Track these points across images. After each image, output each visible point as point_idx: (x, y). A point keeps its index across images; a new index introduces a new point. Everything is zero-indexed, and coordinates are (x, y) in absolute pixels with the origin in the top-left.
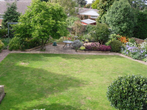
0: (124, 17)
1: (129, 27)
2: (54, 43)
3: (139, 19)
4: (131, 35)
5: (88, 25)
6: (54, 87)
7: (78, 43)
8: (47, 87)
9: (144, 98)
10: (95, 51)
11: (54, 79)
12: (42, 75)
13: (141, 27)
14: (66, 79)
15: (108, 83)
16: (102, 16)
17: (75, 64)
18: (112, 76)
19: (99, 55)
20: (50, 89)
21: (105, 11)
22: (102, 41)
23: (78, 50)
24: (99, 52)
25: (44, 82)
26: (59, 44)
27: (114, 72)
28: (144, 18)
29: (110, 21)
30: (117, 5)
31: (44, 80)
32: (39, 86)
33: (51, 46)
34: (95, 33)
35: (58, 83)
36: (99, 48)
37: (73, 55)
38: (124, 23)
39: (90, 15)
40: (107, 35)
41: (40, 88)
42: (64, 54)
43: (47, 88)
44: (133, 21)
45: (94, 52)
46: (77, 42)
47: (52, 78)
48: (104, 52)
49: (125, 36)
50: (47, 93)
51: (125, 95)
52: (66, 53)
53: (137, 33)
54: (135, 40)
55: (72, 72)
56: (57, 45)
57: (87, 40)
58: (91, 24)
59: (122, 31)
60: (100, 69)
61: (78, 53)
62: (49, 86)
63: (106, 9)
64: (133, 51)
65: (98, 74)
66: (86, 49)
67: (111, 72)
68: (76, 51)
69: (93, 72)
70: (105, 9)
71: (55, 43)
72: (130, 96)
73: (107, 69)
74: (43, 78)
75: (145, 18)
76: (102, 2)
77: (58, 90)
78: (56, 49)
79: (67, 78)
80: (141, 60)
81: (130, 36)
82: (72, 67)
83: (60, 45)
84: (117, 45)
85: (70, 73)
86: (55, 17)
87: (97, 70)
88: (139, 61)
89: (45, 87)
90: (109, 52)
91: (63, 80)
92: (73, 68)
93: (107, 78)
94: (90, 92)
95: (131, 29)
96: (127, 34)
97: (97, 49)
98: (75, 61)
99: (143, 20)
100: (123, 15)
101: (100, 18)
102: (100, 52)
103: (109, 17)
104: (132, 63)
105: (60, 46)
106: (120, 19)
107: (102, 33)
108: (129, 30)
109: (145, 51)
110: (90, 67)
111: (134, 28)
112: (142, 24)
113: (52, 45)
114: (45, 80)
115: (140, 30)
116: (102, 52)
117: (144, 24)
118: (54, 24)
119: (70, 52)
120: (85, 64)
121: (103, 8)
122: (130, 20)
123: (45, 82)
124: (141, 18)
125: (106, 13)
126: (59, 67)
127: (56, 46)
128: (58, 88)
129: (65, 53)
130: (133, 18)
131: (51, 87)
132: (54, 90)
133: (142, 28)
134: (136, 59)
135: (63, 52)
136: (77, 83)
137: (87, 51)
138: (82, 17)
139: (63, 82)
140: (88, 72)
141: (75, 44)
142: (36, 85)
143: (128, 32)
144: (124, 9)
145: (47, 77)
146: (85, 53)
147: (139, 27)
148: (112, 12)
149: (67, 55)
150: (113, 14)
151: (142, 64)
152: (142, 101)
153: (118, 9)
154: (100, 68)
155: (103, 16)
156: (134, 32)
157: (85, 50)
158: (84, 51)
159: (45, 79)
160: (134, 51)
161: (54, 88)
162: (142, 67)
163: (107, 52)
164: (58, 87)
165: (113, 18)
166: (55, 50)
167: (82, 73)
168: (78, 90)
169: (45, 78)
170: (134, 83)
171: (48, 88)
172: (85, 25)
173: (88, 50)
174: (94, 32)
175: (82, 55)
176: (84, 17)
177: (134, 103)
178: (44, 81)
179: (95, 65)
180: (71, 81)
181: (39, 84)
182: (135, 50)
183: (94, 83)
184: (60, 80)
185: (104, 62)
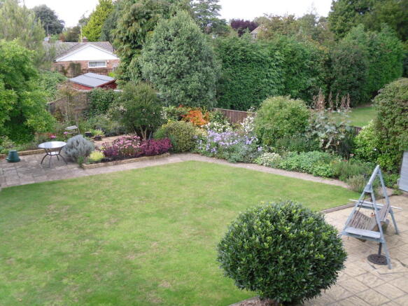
0: (190, 58)
1: (205, 84)
2: (10, 153)
3: (224, 61)
4: (212, 103)
5: (92, 90)
6: (62, 279)
7: (81, 143)
8: (44, 281)
9: (310, 249)
10: (131, 158)
11: (51, 256)
12: (13, 254)
13: (230, 80)
14: (86, 248)
15: (194, 235)
16: (128, 63)
17: (93, 203)
18: (199, 216)
19: (146, 169)
20: (53, 285)
21: (137, 48)
22: (144, 130)
23: (84, 165)
24: (142, 160)
25: (27, 270)
26: (23, 155)
27: (198, 204)
28: (234, 56)
29: (154, 75)
30: (168, 30)
31: (24, 264)
32: (18, 287)
33: (4, 165)
34: (124, 111)
35: (67, 264)
36: (140, 150)
37: (75, 180)
38: (191, 76)
39: (87, 61)
40: (156, 111)
41: (22, 290)
42: (51, 180)
43: (44, 284)
44: (213, 67)
45: (130, 162)
46: (78, 143)
47: (44, 254)
48: (155, 157)
49: (197, 107)
50: (49, 300)
51: (270, 255)
52: (56, 178)
53: (223, 97)
54: (225, 115)
55: (91, 225)
56: (21, 158)
57: (99, 132)
58: (102, 86)
59: (190, 96)
60: (163, 205)
61: (87, 170)
62: (46, 277)
63: (139, 43)
64: (228, 144)
65: (163, 219)
66: (107, 158)
67: (191, 206)
68: (81, 167)
69: (146, 215)
70: (135, 43)
71: (13, 152)
72: (280, 253)
73: (179, 201)
74: (20, 261)
75: (237, 57)
76: (125, 26)
77: (78, 283)
78: (21, 169)
79: (88, 246)
80: (251, 163)
81: (210, 105)
82: (88, 214)
83: (28, 156)
84: (186, 134)
85: (88, 231)
86: (12, 82)
87: (157, 209)
88: (248, 166)
89: (36, 283)
90: (167, 156)
91: (80, 253)
92: (92, 214)
93: (187, 224)
94: (161, 269)
95: (210, 88)
96: (202, 102)
97: (136, 153)
98: (88, 197)
99: (233, 61)
100: (187, 55)
101: (125, 68)
102: (145, 160)
103: (150, 64)
104: (233, 174)
105: (30, 160)
106: (180, 65)
107: (142, 107)
108: (207, 91)
109: (255, 139)
110: (135, 204)
111: (216, 83)
112: (231, 72)
113: (4, 161)
114: (29, 264)
115: (229, 87)
116: (150, 159)
117: (236, 73)
118: (13, 101)
119: (65, 171)
120: (120, 198)
121: (128, 40)
122: (205, 66)
123: (32, 270)
124: (227, 57)
125: (139, 53)
126: (52, 218)
127: (19, 160)
128: (74, 279)
129: (52, 177)
130: (210, 58)
131: (54, 280)
132: (67, 285)
133: (234, 82)
134: (238, 162)
135: (45, 177)
136: (118, 252)
137: (110, 163)
138: (63, 67)
139: (81, 258)
140: (136, 219)
141: (72, 147)
142: (8, 284)
143: (203, 98)
144: (188, 39)
145: (30, 256)
146: (105, 168)
147: (227, 81)
148: (157, 50)
149: (59, 182)
150: (159, 54)
151: (256, 172)
152: (308, 257)
153: (171, 40)
154: (162, 202)
155: (131, 63)
156: (217, 96)
157: (103, 161)
158: (103, 164)
159: (28, 262)
160: (231, 144)
161: (65, 281)
162: (258, 179)
163: (163, 157)
164: (72, 276)
165: (162, 65)
166: (20, 175)
167: (120, 225)
168: (128, 272)
169: (26, 259)
170: (283, 221)
171: (47, 285)
172: (87, 91)
173: (112, 160)
174: (122, 108)
175: (102, 175)
176: (69, 67)
177: (293, 267)
178: (27, 268)
179: (147, 197)
180: (102, 251)
181: (16, 279)
182: (233, 141)
183: (163, 244)
184: (70, 256)
185: (165, 183)
